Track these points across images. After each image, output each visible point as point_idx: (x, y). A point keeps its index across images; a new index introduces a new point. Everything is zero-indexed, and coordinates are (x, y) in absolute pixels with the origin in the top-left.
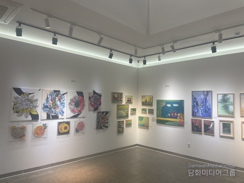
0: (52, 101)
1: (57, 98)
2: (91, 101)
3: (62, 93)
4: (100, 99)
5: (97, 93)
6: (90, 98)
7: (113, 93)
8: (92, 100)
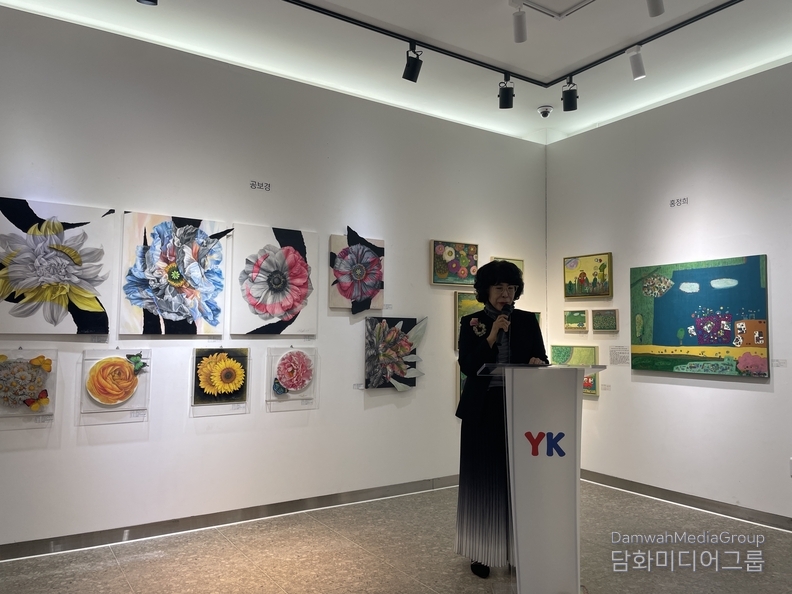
0: (166, 260)
1: (187, 250)
2: (337, 273)
3: (208, 229)
4: (380, 266)
5: (363, 242)
6: (333, 257)
7: (436, 243)
8: (343, 269)
